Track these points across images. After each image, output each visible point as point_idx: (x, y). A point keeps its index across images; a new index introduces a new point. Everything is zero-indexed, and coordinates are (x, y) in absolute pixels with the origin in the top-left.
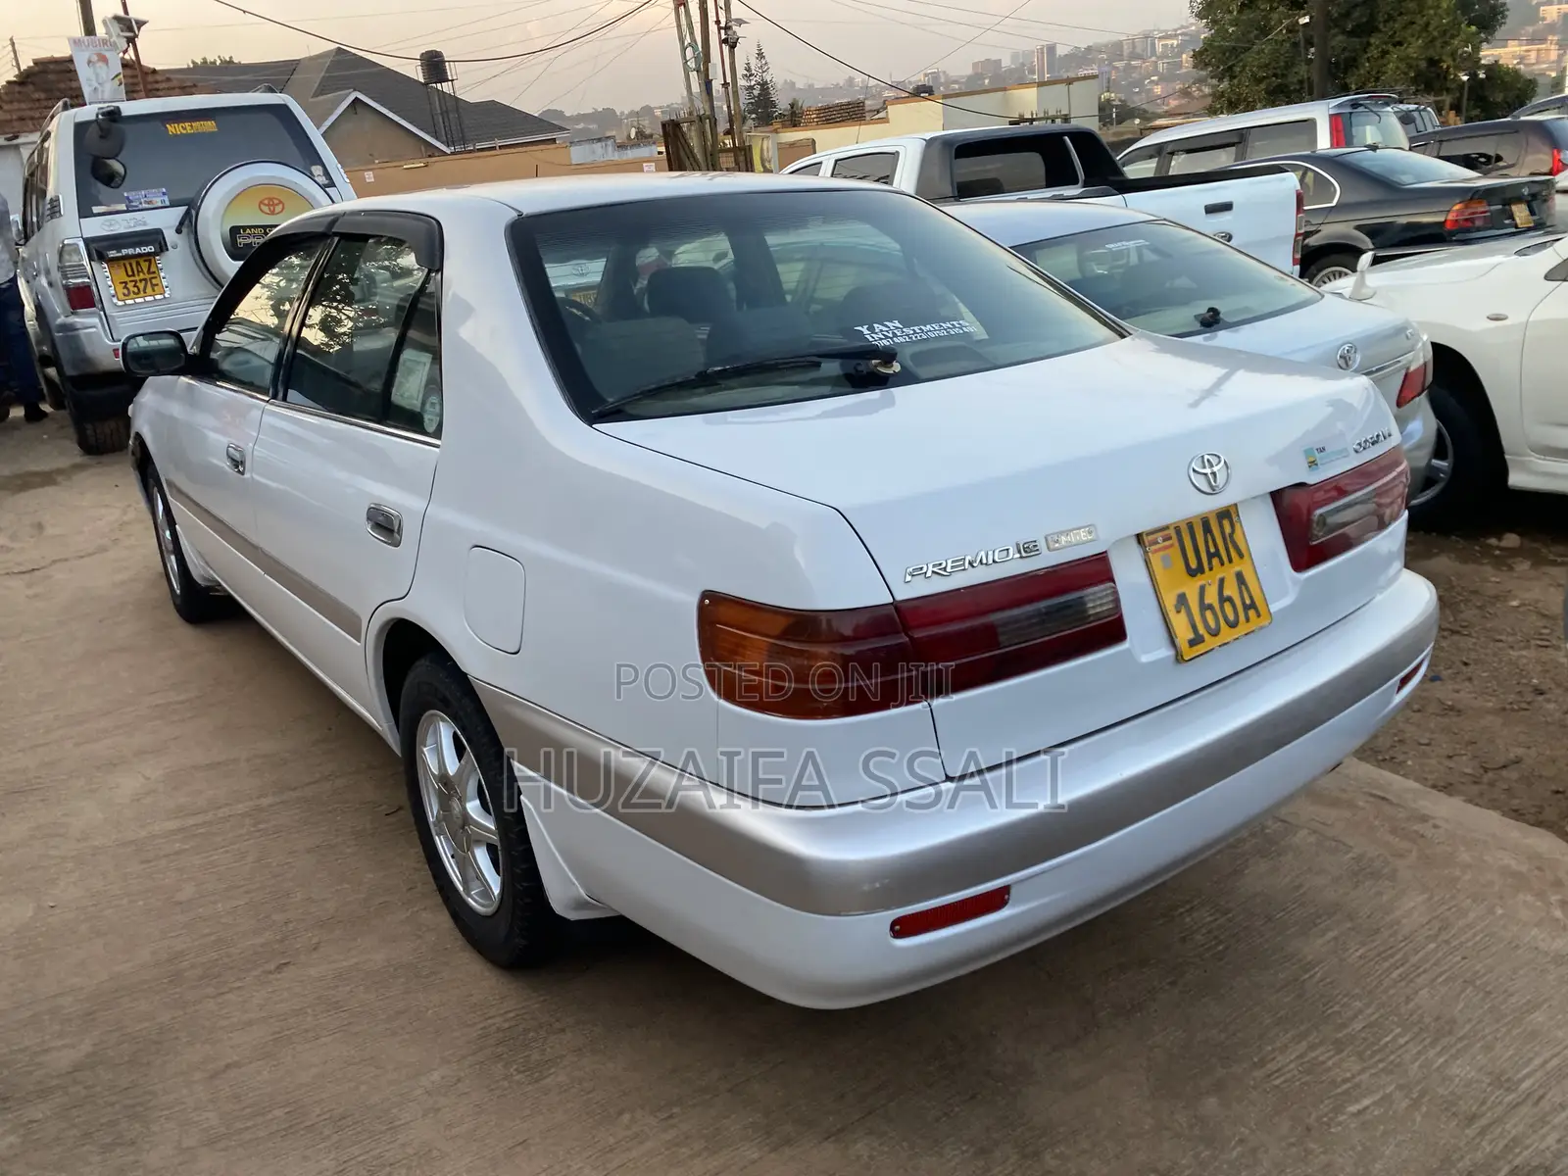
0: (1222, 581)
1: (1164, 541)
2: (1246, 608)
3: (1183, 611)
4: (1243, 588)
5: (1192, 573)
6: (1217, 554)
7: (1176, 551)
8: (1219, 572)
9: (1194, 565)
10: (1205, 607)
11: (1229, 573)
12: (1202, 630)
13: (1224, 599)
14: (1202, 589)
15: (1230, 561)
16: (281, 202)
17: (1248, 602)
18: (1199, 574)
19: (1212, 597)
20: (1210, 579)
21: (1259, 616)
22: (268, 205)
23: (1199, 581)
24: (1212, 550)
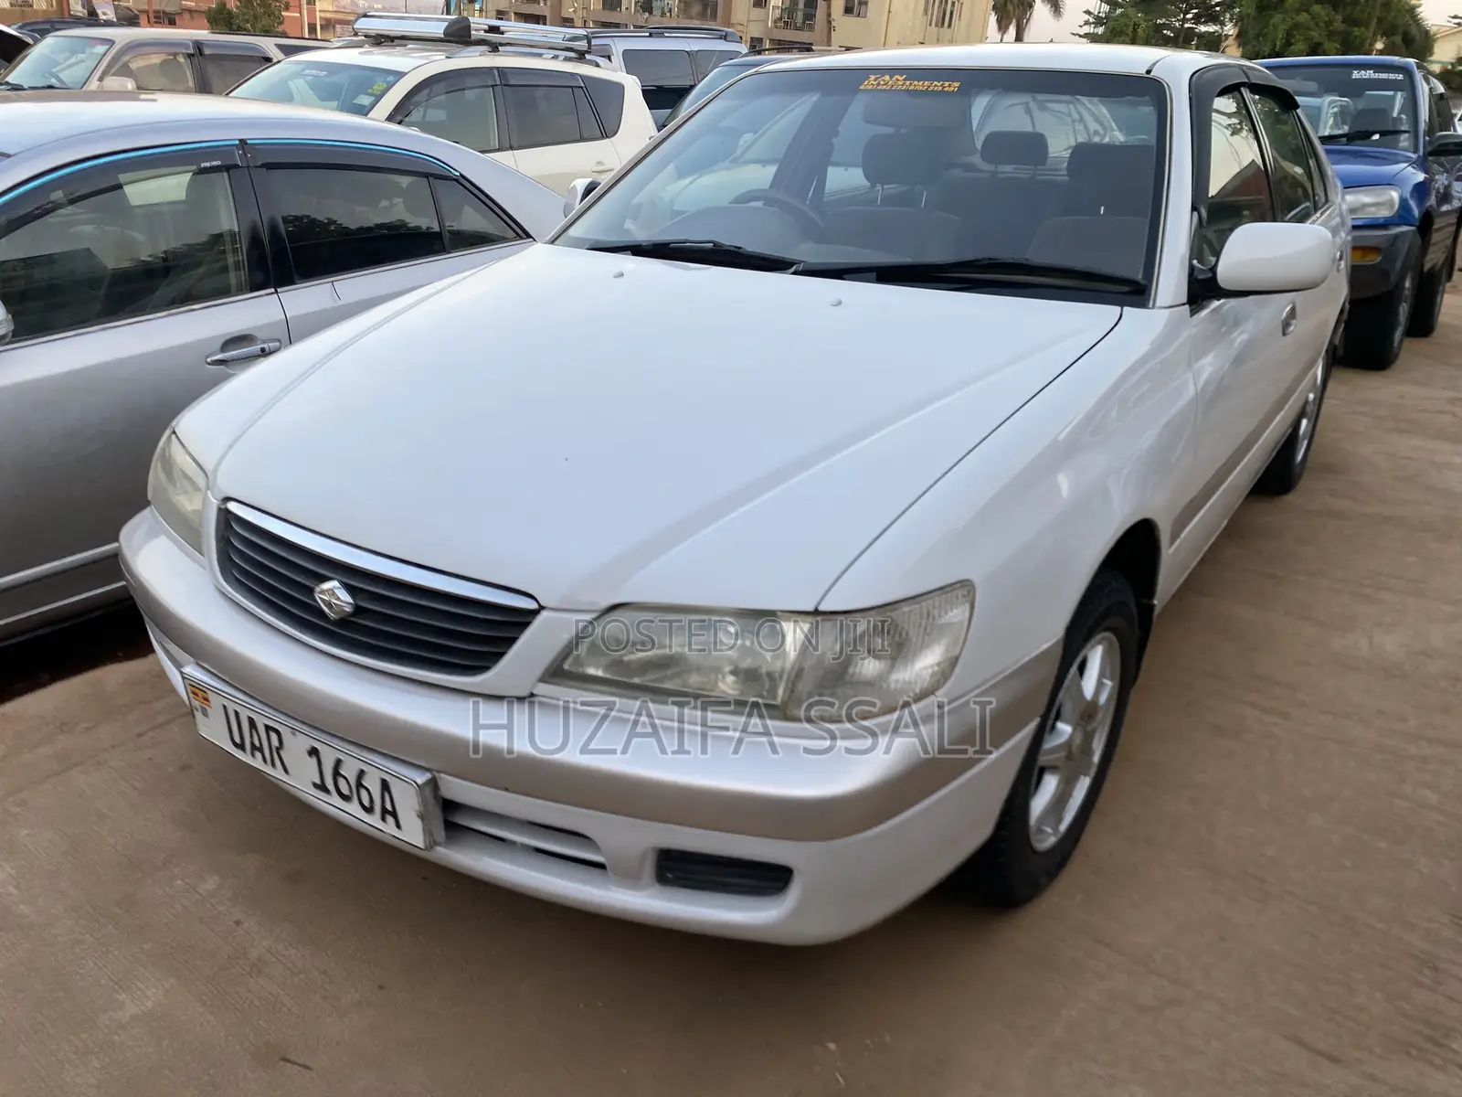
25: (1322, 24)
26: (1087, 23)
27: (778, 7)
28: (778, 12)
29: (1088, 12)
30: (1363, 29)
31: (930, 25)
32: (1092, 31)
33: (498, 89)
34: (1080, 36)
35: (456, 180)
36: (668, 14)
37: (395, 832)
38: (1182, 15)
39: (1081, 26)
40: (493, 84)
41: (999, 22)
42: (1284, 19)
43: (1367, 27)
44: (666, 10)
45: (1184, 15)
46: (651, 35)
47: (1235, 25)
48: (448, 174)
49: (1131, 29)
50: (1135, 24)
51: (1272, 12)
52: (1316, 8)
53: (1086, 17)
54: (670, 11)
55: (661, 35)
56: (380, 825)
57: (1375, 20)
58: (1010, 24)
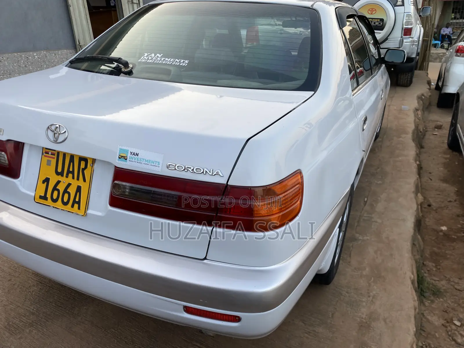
0: (69, 185)
1: (51, 154)
2: (74, 202)
3: (46, 183)
4: (78, 193)
5: (57, 173)
6: (73, 173)
7: (54, 162)
8: (70, 180)
9: (60, 170)
10: (55, 188)
11: (75, 184)
12: (49, 196)
13: (66, 191)
14: (58, 182)
15: (78, 179)
16: (375, 10)
17: (77, 200)
18: (60, 176)
19: (61, 188)
20: (65, 181)
21: (79, 208)
22: (371, 11)
23: (59, 178)
24: (71, 170)
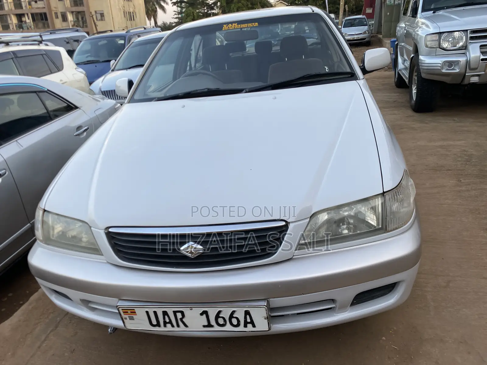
25: (246, 6)
26: (175, 14)
27: (72, 21)
28: (73, 23)
29: (174, 11)
30: (256, 6)
31: (127, 20)
32: (177, 16)
33: (14, 59)
34: (174, 18)
35: (47, 92)
36: (30, 28)
37: (254, 329)
38: (203, 9)
39: (174, 15)
40: (11, 57)
41: (148, 17)
42: (235, 6)
43: (257, 5)
44: (29, 27)
45: (204, 8)
46: (51, 33)
47: (220, 9)
48: (43, 90)
49: (192, 14)
50: (193, 12)
51: (231, 4)
52: (242, 1)
53: (175, 13)
54: (30, 27)
55: (55, 33)
56: (245, 329)
57: (259, 3)
58: (151, 17)
